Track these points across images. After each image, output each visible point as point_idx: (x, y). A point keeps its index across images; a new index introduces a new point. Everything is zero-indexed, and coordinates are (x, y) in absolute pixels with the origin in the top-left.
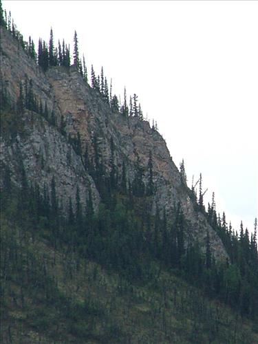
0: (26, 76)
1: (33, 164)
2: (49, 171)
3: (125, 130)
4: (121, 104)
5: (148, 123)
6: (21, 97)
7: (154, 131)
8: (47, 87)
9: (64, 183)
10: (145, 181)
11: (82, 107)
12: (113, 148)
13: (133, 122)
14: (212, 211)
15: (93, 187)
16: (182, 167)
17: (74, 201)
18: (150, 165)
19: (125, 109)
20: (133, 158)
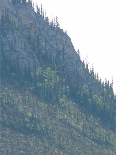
0: (6, 7)
1: (8, 48)
2: (16, 52)
3: (52, 33)
4: (50, 21)
5: (62, 30)
6: (3, 16)
7: (65, 34)
8: (15, 12)
9: (23, 58)
10: (61, 57)
11: (32, 22)
12: (46, 41)
13: (56, 30)
14: (92, 72)
15: (36, 60)
16: (78, 51)
17: (27, 66)
18: (63, 50)
19: (52, 23)
20: (55, 46)
